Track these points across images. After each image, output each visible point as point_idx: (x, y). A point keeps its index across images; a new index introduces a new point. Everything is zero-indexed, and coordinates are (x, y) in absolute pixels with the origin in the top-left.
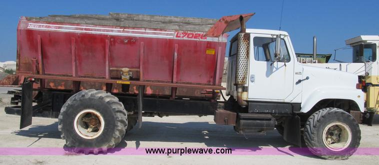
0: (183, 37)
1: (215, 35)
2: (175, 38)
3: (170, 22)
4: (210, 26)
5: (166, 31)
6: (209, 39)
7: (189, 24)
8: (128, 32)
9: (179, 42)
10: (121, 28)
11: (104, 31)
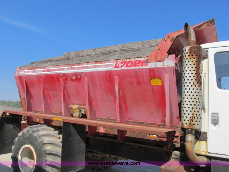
0: (121, 67)
1: (158, 59)
2: (114, 69)
3: (110, 52)
4: (152, 48)
5: (105, 62)
6: (151, 65)
7: (128, 50)
8: (74, 68)
9: (119, 73)
10: (70, 66)
11: (58, 70)
